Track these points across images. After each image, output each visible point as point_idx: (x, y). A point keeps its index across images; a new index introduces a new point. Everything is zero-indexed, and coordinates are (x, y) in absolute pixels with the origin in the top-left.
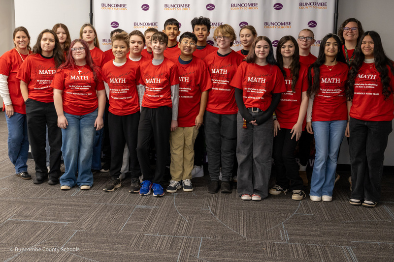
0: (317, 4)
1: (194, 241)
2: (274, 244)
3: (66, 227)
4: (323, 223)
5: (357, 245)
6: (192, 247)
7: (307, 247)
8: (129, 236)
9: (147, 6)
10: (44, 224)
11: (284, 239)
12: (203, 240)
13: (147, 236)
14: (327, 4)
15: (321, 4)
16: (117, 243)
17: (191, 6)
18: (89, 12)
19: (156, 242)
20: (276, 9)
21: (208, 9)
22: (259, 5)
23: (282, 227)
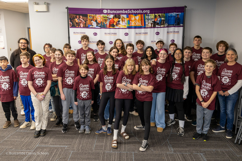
0: (175, 32)
1: (130, 155)
2: (167, 154)
3: (66, 149)
4: (185, 139)
5: (205, 152)
6: (130, 159)
7: (183, 155)
8: (98, 153)
9: (96, 33)
10: (56, 148)
11: (171, 151)
12: (134, 154)
13: (107, 153)
14: (179, 32)
15: (177, 32)
16: (93, 159)
17: (117, 34)
18: (68, 36)
19: (112, 157)
20: (157, 34)
21: (126, 35)
22: (148, 33)
23: (168, 143)
